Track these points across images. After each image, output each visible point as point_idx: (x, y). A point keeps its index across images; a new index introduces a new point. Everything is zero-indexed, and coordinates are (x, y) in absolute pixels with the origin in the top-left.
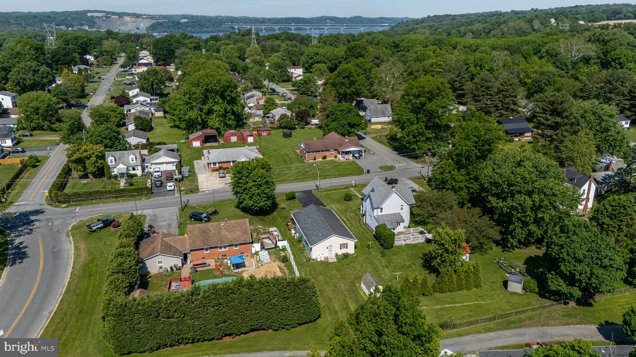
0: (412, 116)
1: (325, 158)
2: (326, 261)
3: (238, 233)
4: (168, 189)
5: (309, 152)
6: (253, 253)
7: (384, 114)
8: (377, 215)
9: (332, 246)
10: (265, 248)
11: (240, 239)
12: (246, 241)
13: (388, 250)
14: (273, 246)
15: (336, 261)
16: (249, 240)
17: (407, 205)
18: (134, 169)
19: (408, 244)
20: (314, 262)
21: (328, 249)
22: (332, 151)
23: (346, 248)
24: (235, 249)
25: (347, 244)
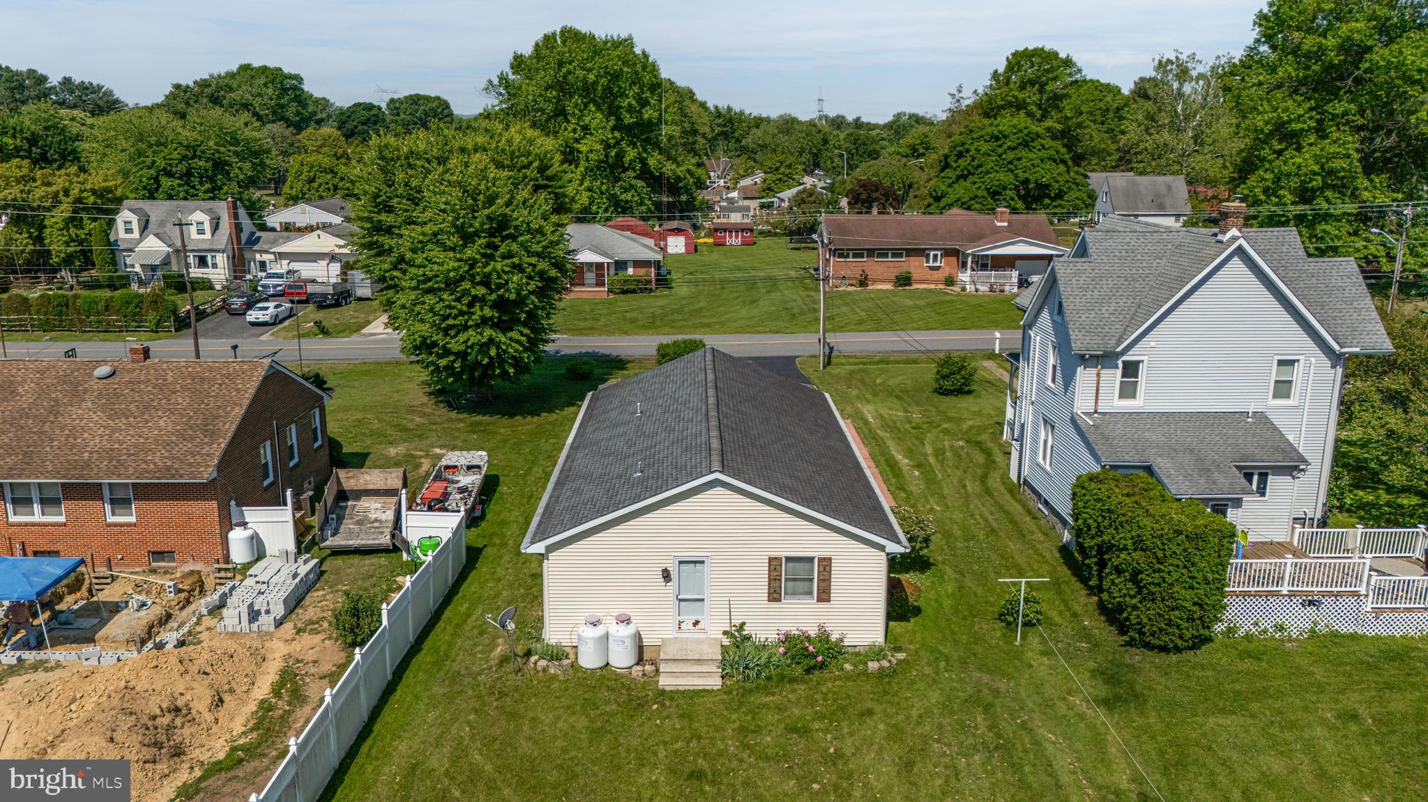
1: (904, 280)
2: (641, 674)
3: (162, 423)
4: (249, 319)
5: (841, 256)
6: (230, 566)
7: (1161, 207)
8: (1096, 412)
9: (703, 562)
10: (327, 543)
11: (145, 462)
12: (173, 477)
13: (1160, 658)
14: (385, 540)
15: (715, 688)
16: (192, 473)
17: (1328, 363)
18: (202, 262)
19: (1335, 634)
20: (552, 671)
21: (670, 584)
22: (935, 256)
23: (819, 600)
24: (111, 519)
25: (827, 568)
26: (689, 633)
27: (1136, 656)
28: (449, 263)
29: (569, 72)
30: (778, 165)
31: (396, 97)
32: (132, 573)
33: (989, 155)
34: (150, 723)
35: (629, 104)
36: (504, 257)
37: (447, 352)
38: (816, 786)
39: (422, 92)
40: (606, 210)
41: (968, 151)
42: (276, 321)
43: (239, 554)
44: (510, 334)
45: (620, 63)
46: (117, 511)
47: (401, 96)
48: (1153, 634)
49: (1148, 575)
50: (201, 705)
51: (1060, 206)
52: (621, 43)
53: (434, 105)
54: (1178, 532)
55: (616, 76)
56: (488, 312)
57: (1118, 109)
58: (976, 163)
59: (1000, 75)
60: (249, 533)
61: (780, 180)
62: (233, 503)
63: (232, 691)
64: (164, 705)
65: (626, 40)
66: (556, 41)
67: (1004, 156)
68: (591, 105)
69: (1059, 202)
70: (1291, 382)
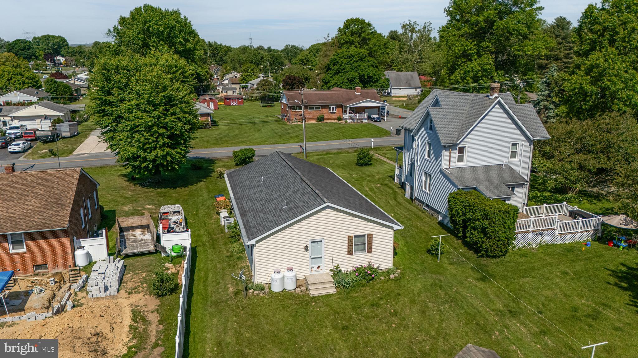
0: (470, 46)
1: (321, 119)
2: (300, 291)
4: (9, 150)
5: (294, 109)
6: (78, 268)
7: (410, 85)
8: (449, 168)
9: (321, 241)
10: (124, 252)
11: (30, 222)
12: (48, 228)
13: (493, 261)
14: (151, 248)
15: (334, 293)
16: (57, 225)
17: (528, 144)
19: (547, 245)
20: (261, 295)
21: (308, 252)
22: (333, 108)
23: (368, 252)
24: (12, 251)
25: (371, 239)
26: (316, 272)
27: (484, 261)
28: (147, 118)
29: (150, 26)
30: (248, 68)
31: (36, 36)
32: (25, 277)
33: (347, 64)
34: (89, 342)
38: (394, 325)
39: (51, 34)
41: (338, 62)
42: (24, 151)
43: (81, 261)
45: (174, 22)
47: (40, 36)
49: (490, 229)
50: (106, 331)
52: (174, 13)
53: (58, 40)
54: (500, 211)
55: (172, 28)
56: (166, 140)
57: (385, 44)
58: (342, 67)
59: (342, 29)
60: (85, 251)
61: (249, 75)
62: (75, 238)
63: (115, 323)
64: (93, 332)
65: (176, 12)
66: (141, 11)
67: (353, 65)
69: (376, 84)
70: (516, 152)
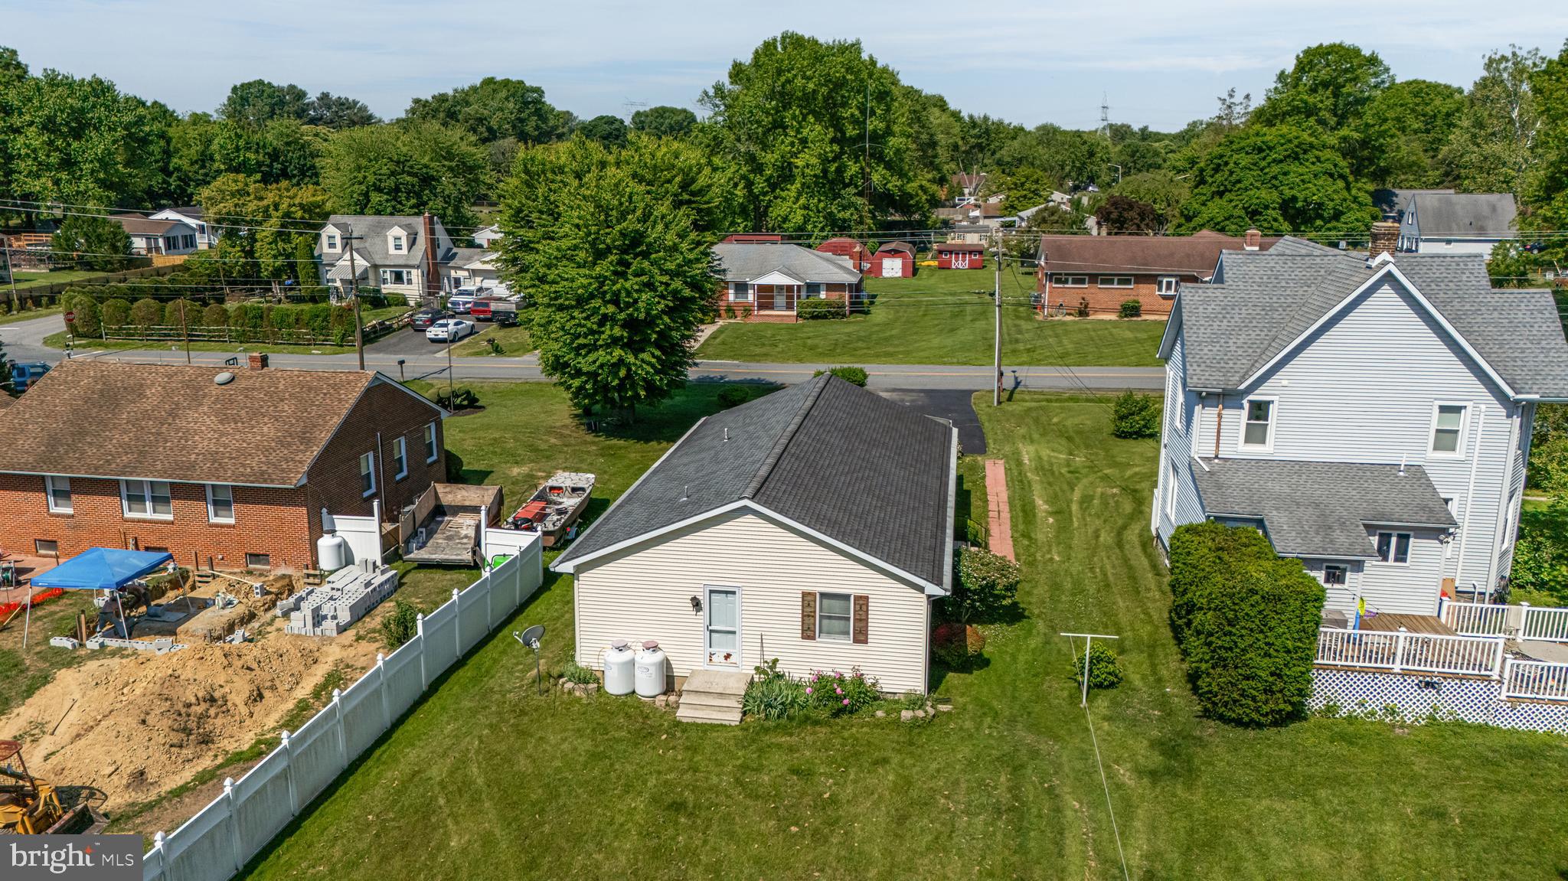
1: (1131, 310)
2: (664, 704)
3: (265, 429)
4: (430, 335)
5: (1058, 281)
6: (318, 572)
7: (1482, 230)
8: (1217, 457)
9: (734, 593)
10: (412, 556)
11: (244, 466)
12: (265, 481)
13: (1233, 733)
14: (467, 556)
15: (733, 724)
16: (283, 478)
17: (1504, 412)
18: (398, 278)
19: (1460, 724)
20: (577, 694)
21: (701, 613)
22: (1169, 284)
23: (856, 641)
24: (214, 520)
25: (864, 608)
27: (1211, 730)
29: (788, 81)
30: (1023, 180)
31: (641, 110)
32: (230, 573)
33: (1251, 170)
34: (183, 711)
35: (852, 115)
36: (637, 275)
37: (579, 373)
39: (668, 105)
40: (822, 229)
41: (1226, 164)
42: (455, 338)
43: (326, 561)
44: (641, 356)
45: (843, 70)
46: (219, 513)
47: (647, 109)
48: (1226, 704)
50: (238, 699)
51: (1335, 228)
52: (847, 48)
53: (680, 118)
54: (1253, 592)
55: (840, 84)
56: (617, 331)
58: (1234, 177)
59: (1288, 76)
60: (337, 540)
61: (1025, 197)
62: (324, 510)
63: (273, 688)
64: (200, 695)
65: (853, 45)
66: (775, 48)
67: (1267, 170)
68: (810, 116)
70: (1456, 432)
